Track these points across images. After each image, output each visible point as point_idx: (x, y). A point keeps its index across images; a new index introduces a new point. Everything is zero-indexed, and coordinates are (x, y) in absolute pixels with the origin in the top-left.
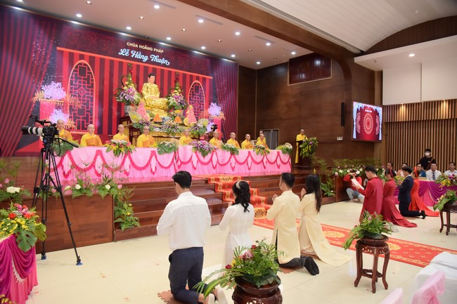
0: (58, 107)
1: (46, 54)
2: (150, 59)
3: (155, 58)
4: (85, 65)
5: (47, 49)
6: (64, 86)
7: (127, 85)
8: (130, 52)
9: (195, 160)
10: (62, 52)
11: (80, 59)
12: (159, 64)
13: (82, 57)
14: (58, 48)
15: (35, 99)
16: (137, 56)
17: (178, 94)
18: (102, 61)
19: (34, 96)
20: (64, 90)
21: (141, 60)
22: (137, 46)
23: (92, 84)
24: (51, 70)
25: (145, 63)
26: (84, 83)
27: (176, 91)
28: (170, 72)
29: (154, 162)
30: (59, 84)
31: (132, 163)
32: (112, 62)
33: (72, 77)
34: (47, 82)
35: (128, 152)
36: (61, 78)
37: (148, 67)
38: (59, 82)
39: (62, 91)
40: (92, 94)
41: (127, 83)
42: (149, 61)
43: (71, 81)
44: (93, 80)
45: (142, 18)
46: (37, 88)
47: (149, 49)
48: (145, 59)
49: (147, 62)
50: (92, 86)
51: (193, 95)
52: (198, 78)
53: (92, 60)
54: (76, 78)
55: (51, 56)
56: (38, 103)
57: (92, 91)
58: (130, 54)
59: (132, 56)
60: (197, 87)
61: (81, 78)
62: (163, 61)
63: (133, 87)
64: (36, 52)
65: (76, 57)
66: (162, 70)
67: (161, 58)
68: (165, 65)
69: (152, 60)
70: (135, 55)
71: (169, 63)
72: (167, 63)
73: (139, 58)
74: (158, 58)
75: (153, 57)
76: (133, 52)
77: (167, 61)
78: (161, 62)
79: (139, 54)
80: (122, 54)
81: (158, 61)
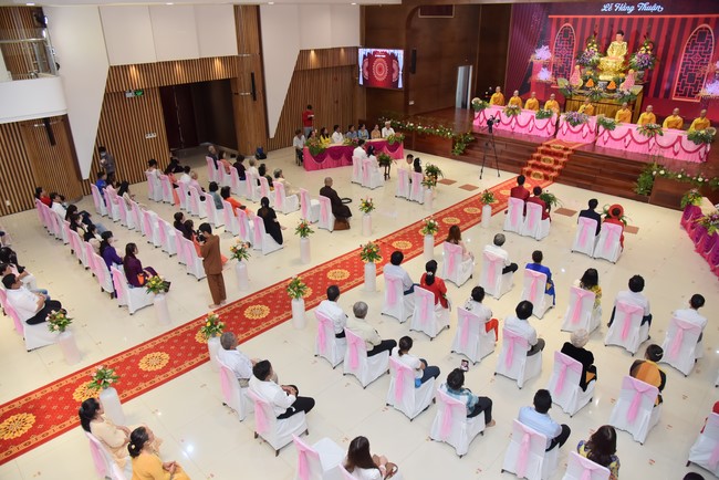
0: (544, 66)
1: (540, 24)
2: (636, 8)
3: (644, 7)
4: (569, 27)
5: (541, 19)
6: (551, 48)
8: (614, 6)
9: (565, 127)
10: (552, 18)
11: (565, 23)
12: (648, 13)
13: (567, 20)
14: (549, 16)
15: (530, 61)
16: (621, 9)
18: (585, 20)
19: (530, 58)
20: (550, 52)
21: (625, 13)
23: (573, 44)
24: (542, 37)
26: (567, 44)
28: (662, 20)
29: (531, 124)
30: (547, 47)
31: (517, 123)
32: (594, 20)
33: (557, 40)
34: (539, 47)
35: (515, 115)
36: (550, 41)
37: (633, 19)
38: (547, 45)
40: (572, 54)
41: (589, 45)
42: (634, 13)
43: (557, 43)
44: (574, 41)
46: (532, 51)
48: (631, 9)
49: (632, 13)
50: (573, 46)
51: (694, 44)
52: (707, 21)
53: (575, 22)
54: (561, 40)
55: (544, 24)
56: (532, 63)
57: (572, 50)
58: (614, 8)
59: (616, 10)
60: (703, 34)
61: (564, 40)
62: (654, 8)
63: (595, 49)
64: (534, 23)
65: (562, 21)
66: (651, 20)
67: (651, 4)
68: (655, 13)
69: (639, 10)
70: (619, 9)
71: (662, 8)
72: (660, 9)
73: (624, 10)
74: (647, 6)
75: (641, 5)
76: (618, 5)
77: (660, 6)
78: (651, 9)
79: (623, 6)
80: (604, 9)
81: (647, 10)
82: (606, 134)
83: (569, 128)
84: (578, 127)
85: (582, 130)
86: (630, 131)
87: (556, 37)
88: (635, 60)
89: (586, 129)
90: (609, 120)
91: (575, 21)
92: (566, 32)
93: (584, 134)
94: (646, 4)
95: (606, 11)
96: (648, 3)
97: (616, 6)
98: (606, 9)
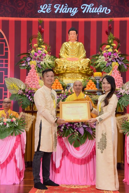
2: (80, 11)
3: (88, 8)
7: (35, 49)
12: (94, 15)
16: (62, 11)
17: (110, 50)
18: (18, 24)
21: (68, 15)
23: (7, 53)
25: (74, 17)
27: (108, 46)
32: (30, 23)
37: (78, 22)
40: (7, 65)
41: (35, 45)
42: (80, 14)
44: (7, 49)
48: (74, 11)
49: (76, 16)
50: (6, 56)
53: (5, 25)
57: (7, 61)
58: (53, 9)
59: (56, 12)
62: (100, 10)
63: (43, 49)
67: (97, 6)
68: (103, 15)
69: (84, 12)
70: (59, 11)
71: (110, 10)
72: (107, 11)
73: (65, 12)
74: (92, 7)
75: (85, 7)
76: (57, 6)
77: (106, 8)
78: (98, 11)
79: (64, 7)
80: (42, 11)
81: (92, 12)
94: (89, 6)
95: (44, 12)
96: (93, 5)
97: (55, 7)
98: (44, 10)
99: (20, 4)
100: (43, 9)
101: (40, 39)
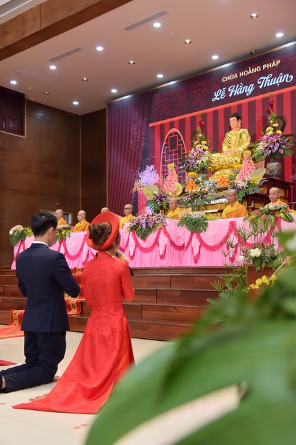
1: (141, 137)
2: (257, 86)
3: (267, 81)
4: (176, 133)
5: (141, 131)
6: (157, 168)
8: (227, 90)
10: (154, 127)
11: (170, 129)
12: (274, 88)
13: (172, 125)
14: (151, 125)
15: (134, 190)
16: (237, 92)
17: (271, 133)
19: (133, 187)
20: (157, 173)
21: (243, 96)
22: (236, 76)
24: (145, 154)
25: (251, 96)
26: (176, 157)
27: (269, 128)
30: (153, 166)
33: (164, 155)
36: (154, 158)
37: (254, 102)
38: (152, 164)
39: (155, 174)
42: (256, 91)
43: (163, 159)
45: (188, 41)
46: (135, 176)
47: (254, 70)
48: (250, 89)
49: (253, 94)
53: (182, 124)
54: (168, 153)
55: (145, 137)
56: (136, 193)
58: (227, 93)
59: (230, 95)
61: (172, 153)
62: (281, 79)
64: (133, 138)
65: (166, 127)
66: (280, 96)
67: (276, 75)
68: (284, 85)
69: (261, 87)
70: (234, 93)
71: (292, 77)
72: (289, 79)
73: (240, 93)
74: (270, 79)
75: (262, 80)
76: (232, 88)
77: (288, 75)
78: (277, 82)
79: (239, 87)
80: (216, 98)
81: (271, 84)
82: (195, 243)
83: (137, 245)
84: (152, 237)
85: (156, 243)
86: (233, 224)
87: (161, 149)
88: (260, 147)
89: (163, 240)
90: (197, 214)
91: (182, 122)
92: (173, 141)
93: (161, 249)
94: (268, 77)
95: (218, 99)
96: (272, 75)
97: (229, 90)
98: (218, 97)
99: (195, 97)
100: (216, 96)
101: (200, 135)
